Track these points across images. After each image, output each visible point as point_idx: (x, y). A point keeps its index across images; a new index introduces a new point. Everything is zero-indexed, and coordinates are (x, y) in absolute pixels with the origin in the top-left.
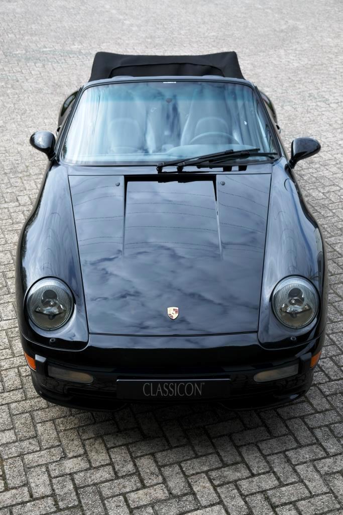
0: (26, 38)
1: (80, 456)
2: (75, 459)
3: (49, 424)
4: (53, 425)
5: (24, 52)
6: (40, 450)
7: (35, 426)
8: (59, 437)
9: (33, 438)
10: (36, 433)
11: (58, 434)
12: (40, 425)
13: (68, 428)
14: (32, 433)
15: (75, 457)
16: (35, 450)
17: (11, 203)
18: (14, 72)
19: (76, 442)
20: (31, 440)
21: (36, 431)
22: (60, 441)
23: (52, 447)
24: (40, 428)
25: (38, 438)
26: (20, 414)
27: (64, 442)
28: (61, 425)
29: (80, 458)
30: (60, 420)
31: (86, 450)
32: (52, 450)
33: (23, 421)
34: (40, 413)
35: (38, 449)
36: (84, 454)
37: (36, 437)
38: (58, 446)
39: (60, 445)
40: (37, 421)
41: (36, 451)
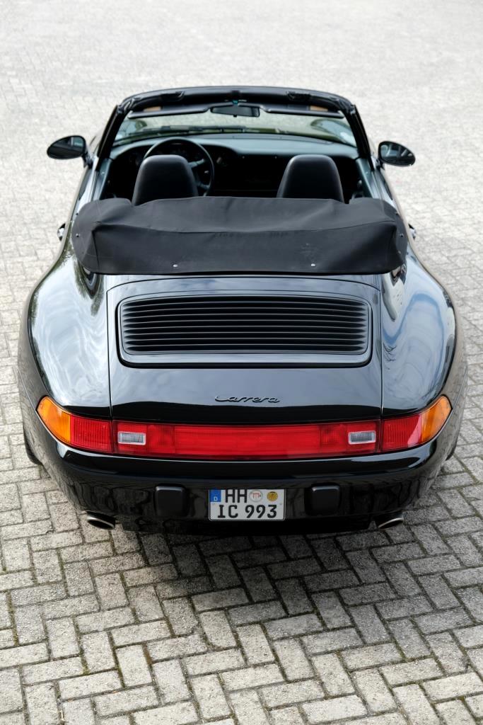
0: (76, 67)
1: (72, 530)
2: (65, 533)
3: (38, 496)
4: (44, 498)
5: (71, 83)
6: (23, 522)
7: (20, 498)
8: (49, 510)
9: (16, 510)
10: (21, 505)
11: (48, 507)
12: (27, 496)
13: (62, 501)
14: (16, 504)
15: (66, 531)
16: (16, 523)
17: (27, 257)
18: (53, 107)
19: (69, 516)
20: (12, 512)
21: (21, 503)
22: (50, 515)
23: (39, 520)
24: (26, 500)
25: (22, 510)
26: (4, 484)
27: (54, 515)
28: (54, 498)
29: (71, 533)
30: (52, 493)
31: (80, 525)
32: (39, 523)
33: (6, 492)
34: (28, 484)
35: (21, 521)
36: (79, 528)
37: (20, 509)
38: (47, 519)
39: (48, 519)
40: (24, 493)
41: (18, 524)
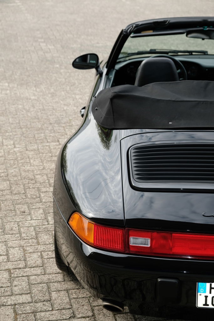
0: (83, 37)
1: (88, 317)
2: (83, 319)
3: (63, 293)
4: (67, 294)
5: (79, 46)
6: (52, 310)
7: (50, 293)
8: (70, 302)
9: (46, 301)
10: (50, 298)
11: (70, 300)
12: (55, 292)
13: (80, 296)
14: (47, 298)
15: (84, 317)
16: (47, 310)
17: (52, 143)
18: (68, 59)
19: (86, 307)
20: (44, 303)
21: (50, 297)
22: (71, 305)
23: (64, 309)
24: (54, 295)
25: (51, 301)
26: (38, 284)
27: (75, 306)
28: (74, 294)
29: (87, 319)
30: (73, 291)
31: (94, 314)
32: (63, 311)
33: (40, 289)
34: (56, 284)
35: (51, 309)
36: (93, 316)
37: (50, 301)
38: (69, 309)
39: (71, 308)
40: (53, 290)
41: (48, 311)
